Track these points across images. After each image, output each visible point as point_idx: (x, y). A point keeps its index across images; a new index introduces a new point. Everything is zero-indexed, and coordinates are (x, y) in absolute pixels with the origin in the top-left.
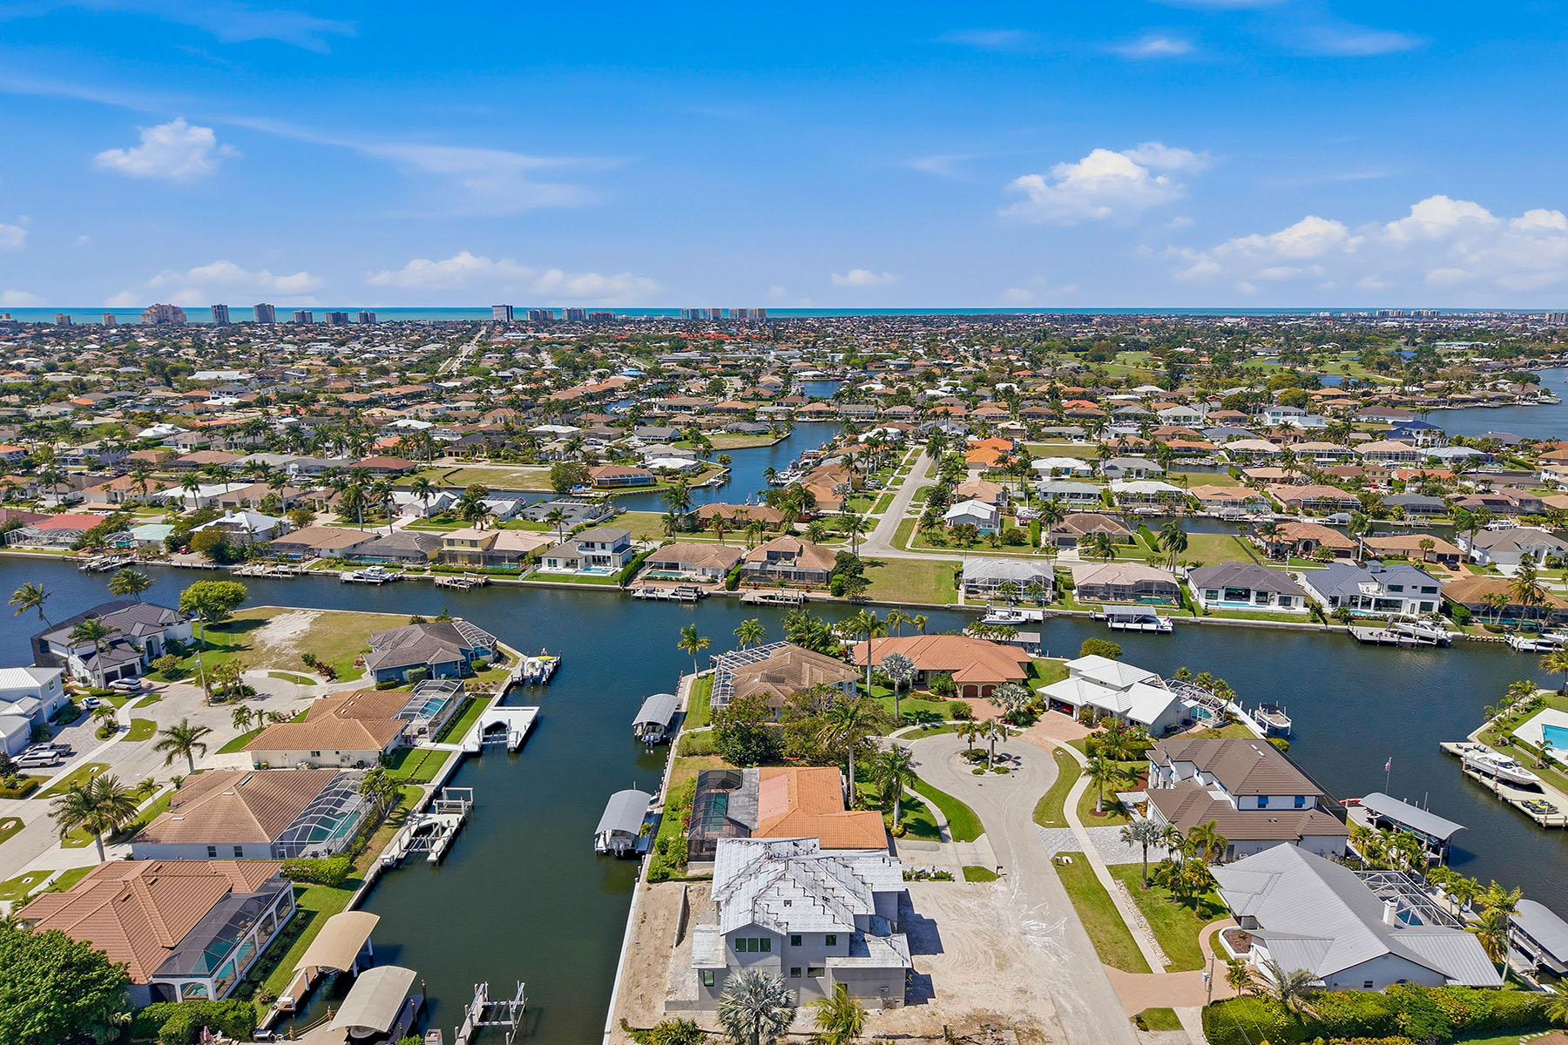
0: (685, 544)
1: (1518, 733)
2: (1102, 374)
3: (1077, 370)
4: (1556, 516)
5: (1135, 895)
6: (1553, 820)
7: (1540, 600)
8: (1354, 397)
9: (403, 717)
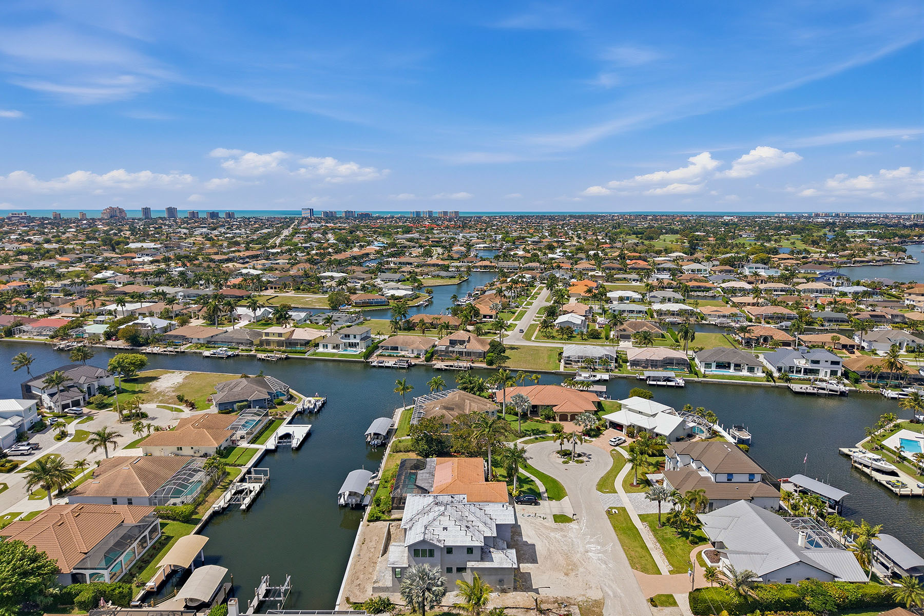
0: (402, 337)
1: (885, 443)
2: (652, 246)
3: (637, 244)
4: (913, 324)
5: (654, 531)
6: (904, 491)
7: (901, 369)
8: (797, 259)
9: (232, 428)
